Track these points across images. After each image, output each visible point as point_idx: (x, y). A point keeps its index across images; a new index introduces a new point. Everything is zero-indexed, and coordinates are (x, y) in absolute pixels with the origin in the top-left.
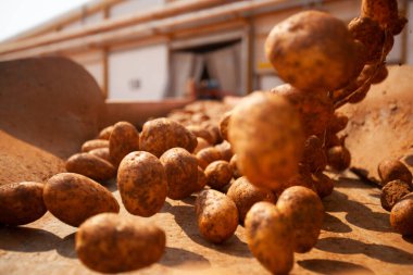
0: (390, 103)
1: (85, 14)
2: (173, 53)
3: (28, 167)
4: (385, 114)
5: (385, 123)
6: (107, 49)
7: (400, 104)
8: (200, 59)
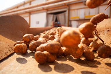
0: (107, 29)
1: (24, 4)
2: (48, 14)
3: (9, 46)
4: (106, 32)
5: (106, 34)
6: (30, 13)
7: (110, 29)
8: (55, 16)
